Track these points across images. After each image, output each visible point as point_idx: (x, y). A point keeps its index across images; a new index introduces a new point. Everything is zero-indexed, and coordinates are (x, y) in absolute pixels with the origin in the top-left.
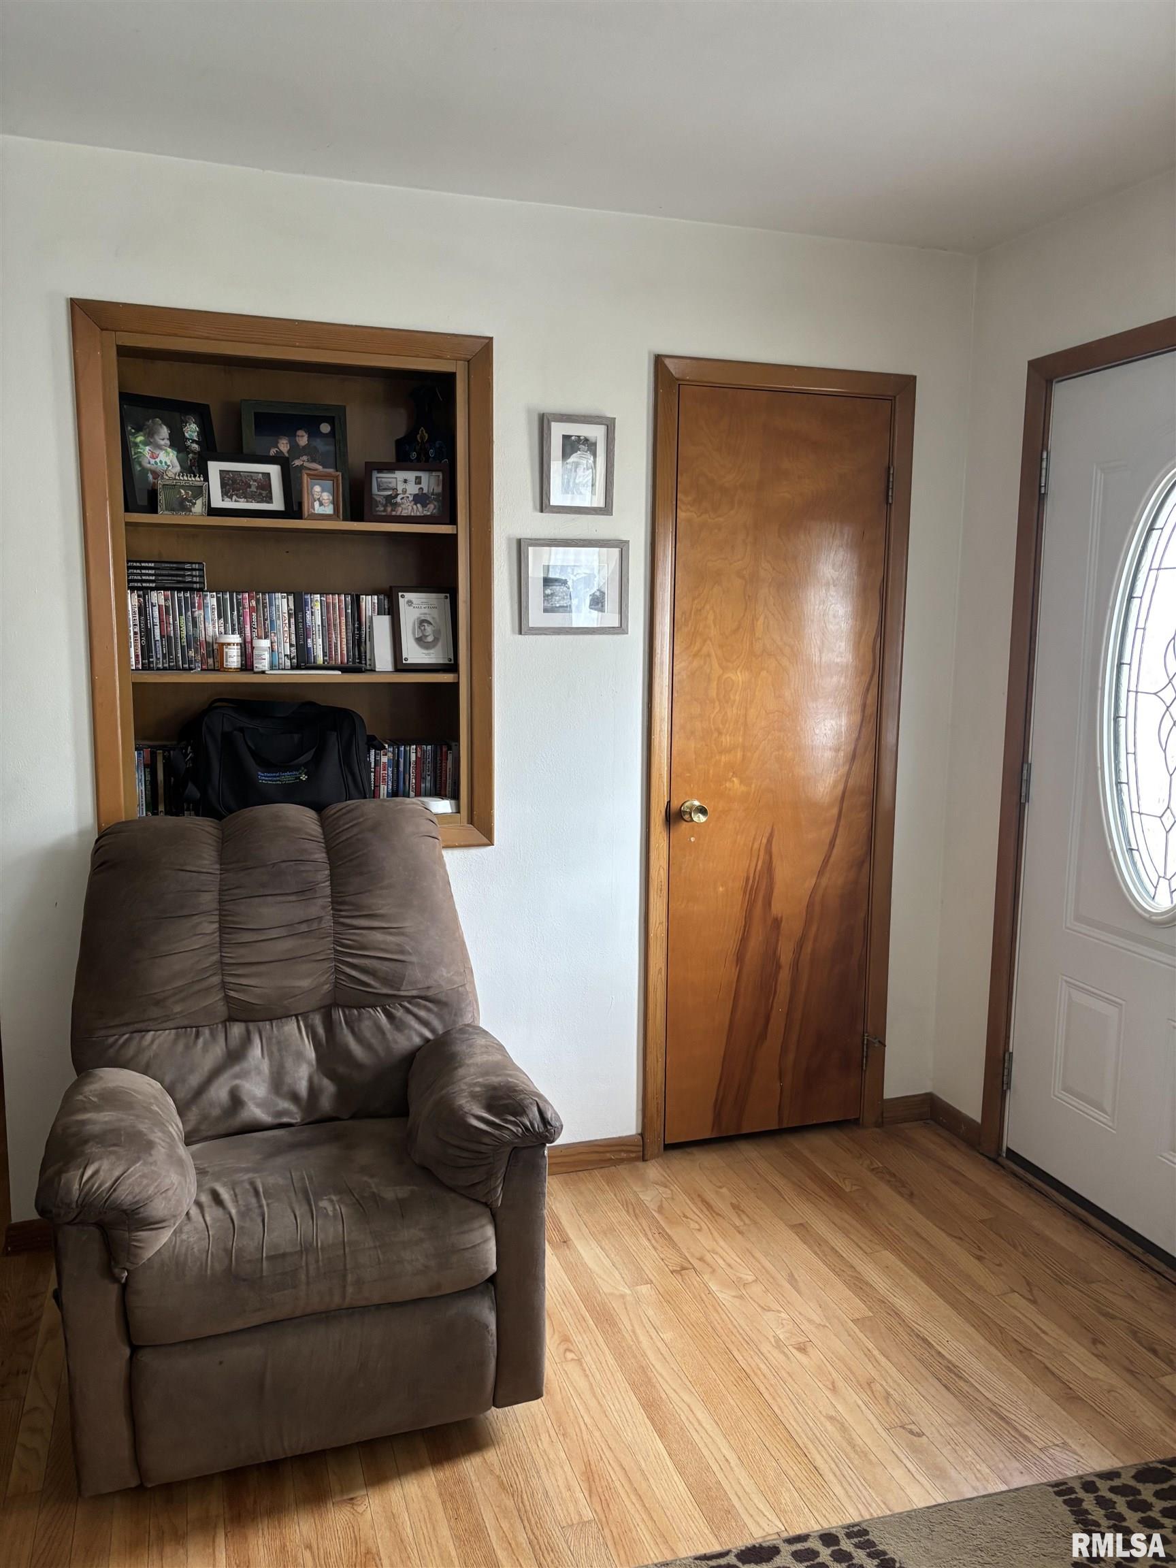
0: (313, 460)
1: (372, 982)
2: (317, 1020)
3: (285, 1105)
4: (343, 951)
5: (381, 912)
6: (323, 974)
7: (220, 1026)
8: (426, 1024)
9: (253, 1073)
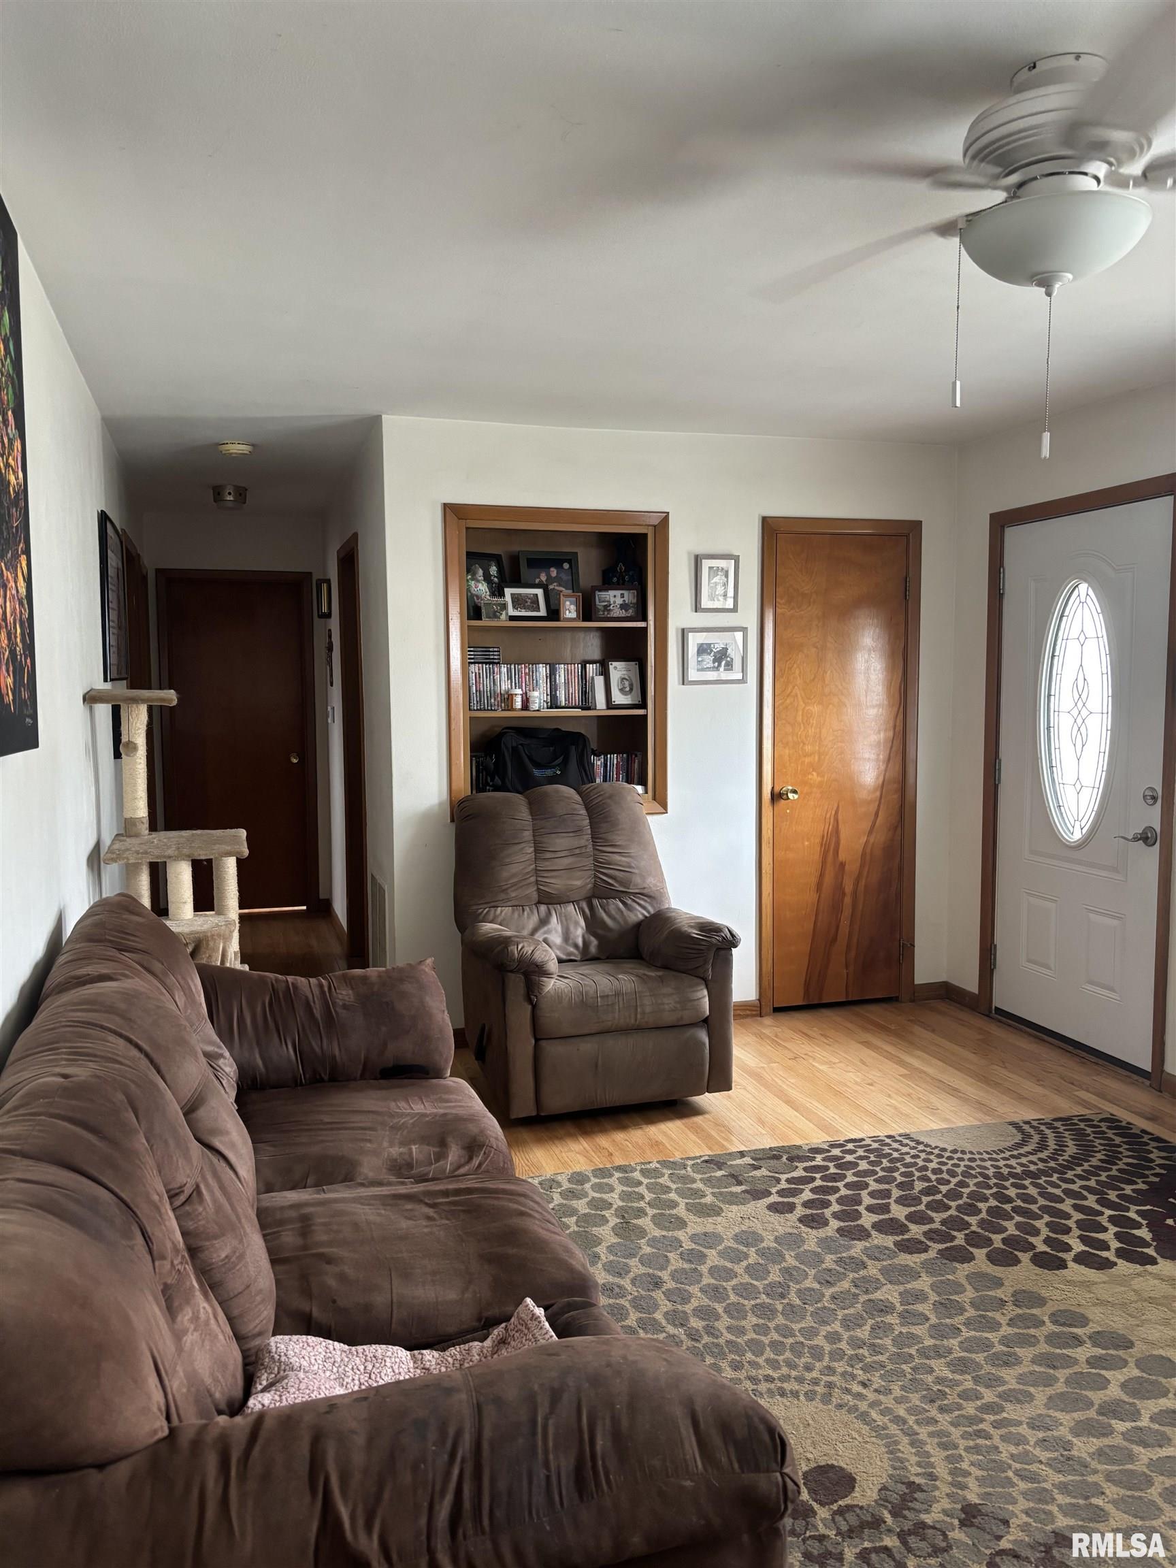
0: (560, 585)
1: (615, 884)
2: (584, 905)
3: (572, 949)
4: (599, 865)
5: (617, 843)
6: (589, 878)
7: (534, 906)
8: (644, 908)
9: (554, 932)
